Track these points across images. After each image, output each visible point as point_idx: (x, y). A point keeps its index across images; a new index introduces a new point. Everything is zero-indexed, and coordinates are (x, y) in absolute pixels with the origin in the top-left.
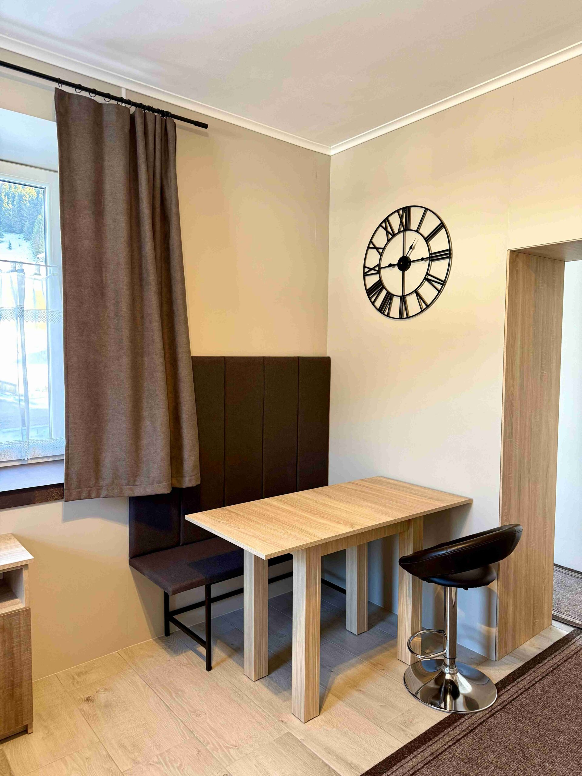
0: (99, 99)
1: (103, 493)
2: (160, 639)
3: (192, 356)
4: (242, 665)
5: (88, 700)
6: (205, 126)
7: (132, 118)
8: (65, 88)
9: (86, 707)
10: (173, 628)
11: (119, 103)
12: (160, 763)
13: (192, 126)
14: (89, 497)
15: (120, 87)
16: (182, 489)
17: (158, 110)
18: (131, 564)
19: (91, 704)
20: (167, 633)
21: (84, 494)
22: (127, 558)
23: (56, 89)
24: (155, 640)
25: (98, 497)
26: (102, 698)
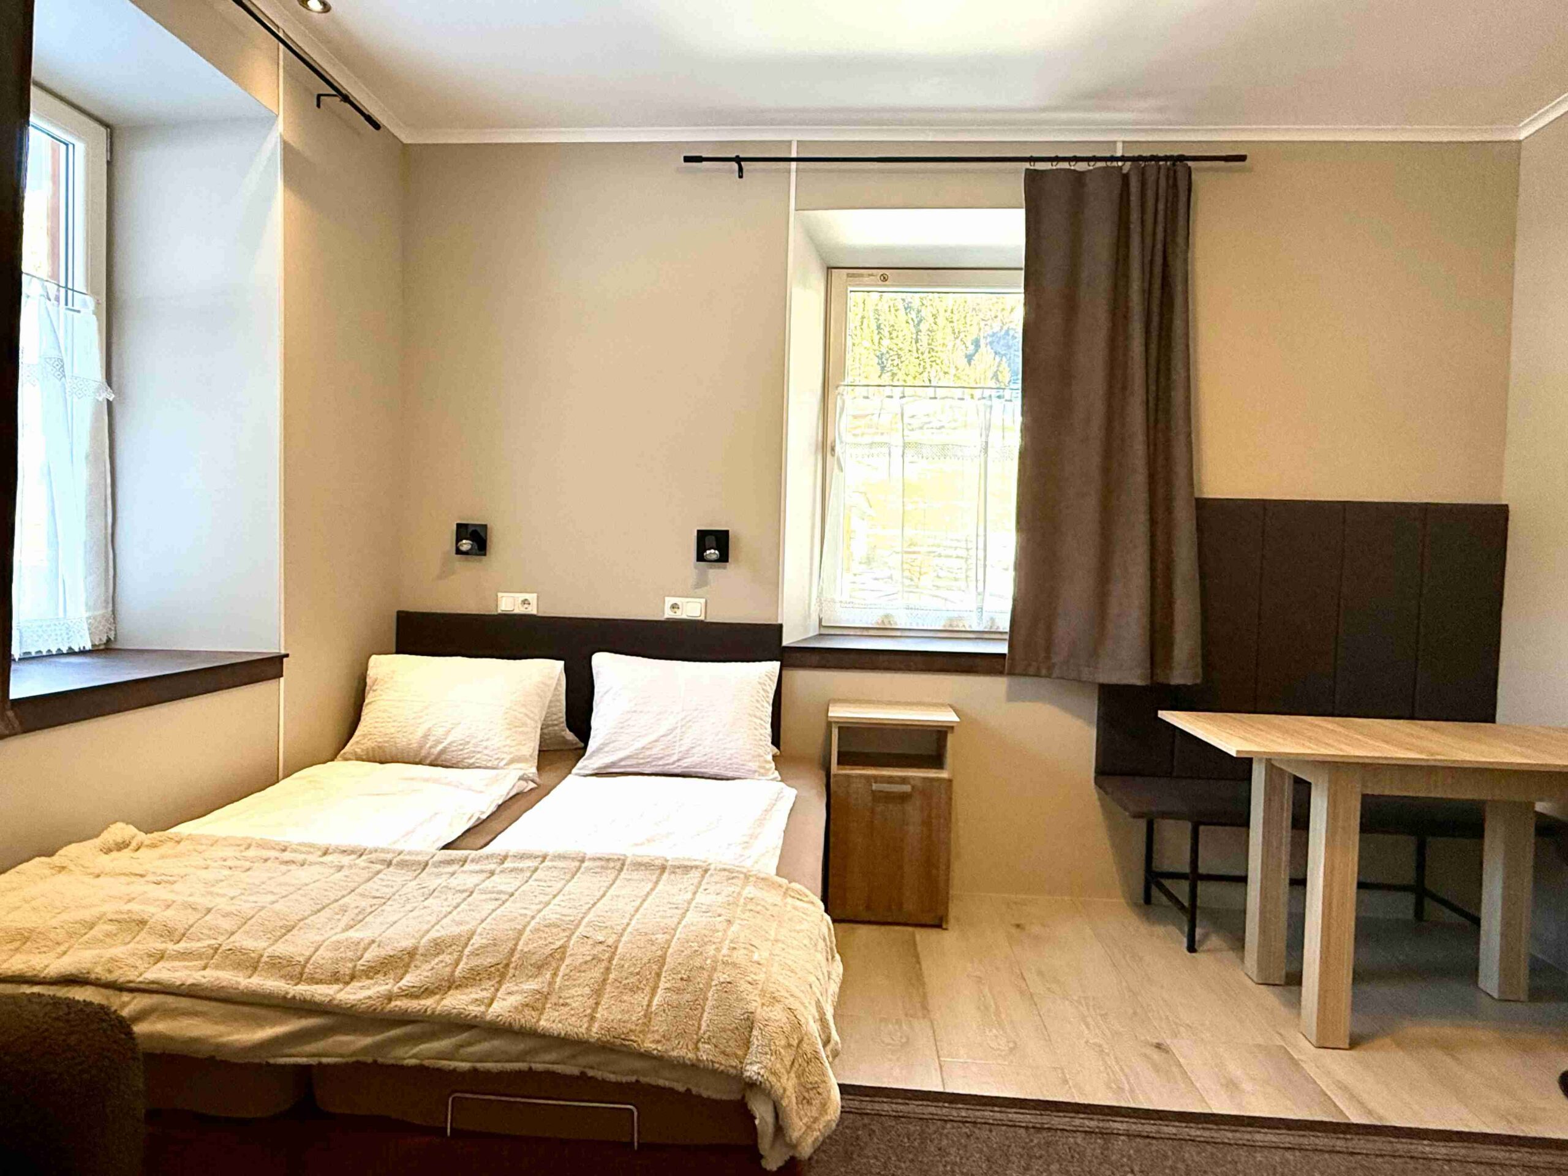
0: (1081, 166)
1: (1056, 672)
2: (1135, 905)
3: (1197, 495)
4: (1242, 959)
5: (1018, 926)
6: (1242, 158)
7: (1126, 178)
8: (1040, 166)
9: (1014, 930)
10: (1155, 892)
11: (1109, 163)
12: (1080, 1003)
13: (1222, 163)
14: (1037, 675)
15: (1115, 142)
16: (1169, 685)
17: (1166, 156)
18: (1096, 782)
19: (1018, 930)
20: (1148, 900)
21: (1032, 670)
22: (1092, 774)
23: (1027, 170)
24: (1128, 903)
25: (1049, 676)
26: (1036, 929)
